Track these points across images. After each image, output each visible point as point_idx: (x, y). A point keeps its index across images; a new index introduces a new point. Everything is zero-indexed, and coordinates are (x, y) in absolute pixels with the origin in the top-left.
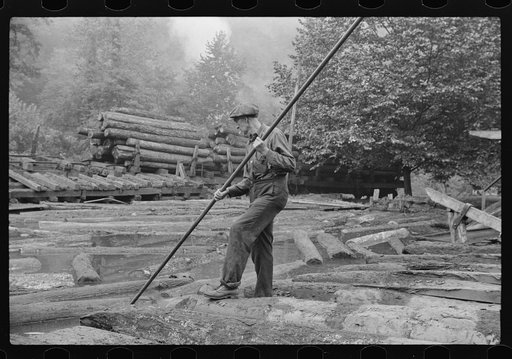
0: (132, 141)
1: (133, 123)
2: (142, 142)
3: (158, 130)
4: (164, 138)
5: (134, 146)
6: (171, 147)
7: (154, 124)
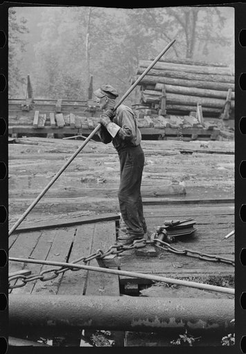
0: (159, 86)
1: (165, 69)
2: (170, 86)
3: (190, 76)
4: (194, 83)
5: (161, 91)
6: (202, 91)
7: (189, 69)
